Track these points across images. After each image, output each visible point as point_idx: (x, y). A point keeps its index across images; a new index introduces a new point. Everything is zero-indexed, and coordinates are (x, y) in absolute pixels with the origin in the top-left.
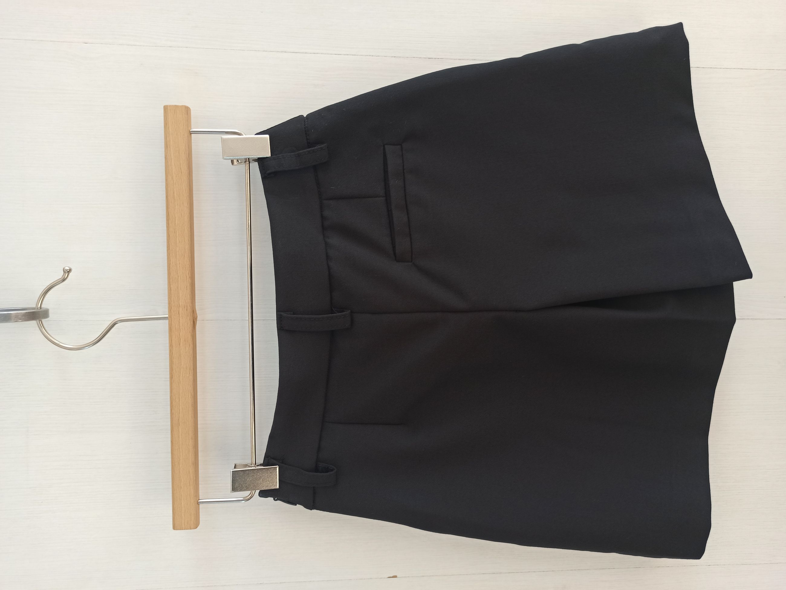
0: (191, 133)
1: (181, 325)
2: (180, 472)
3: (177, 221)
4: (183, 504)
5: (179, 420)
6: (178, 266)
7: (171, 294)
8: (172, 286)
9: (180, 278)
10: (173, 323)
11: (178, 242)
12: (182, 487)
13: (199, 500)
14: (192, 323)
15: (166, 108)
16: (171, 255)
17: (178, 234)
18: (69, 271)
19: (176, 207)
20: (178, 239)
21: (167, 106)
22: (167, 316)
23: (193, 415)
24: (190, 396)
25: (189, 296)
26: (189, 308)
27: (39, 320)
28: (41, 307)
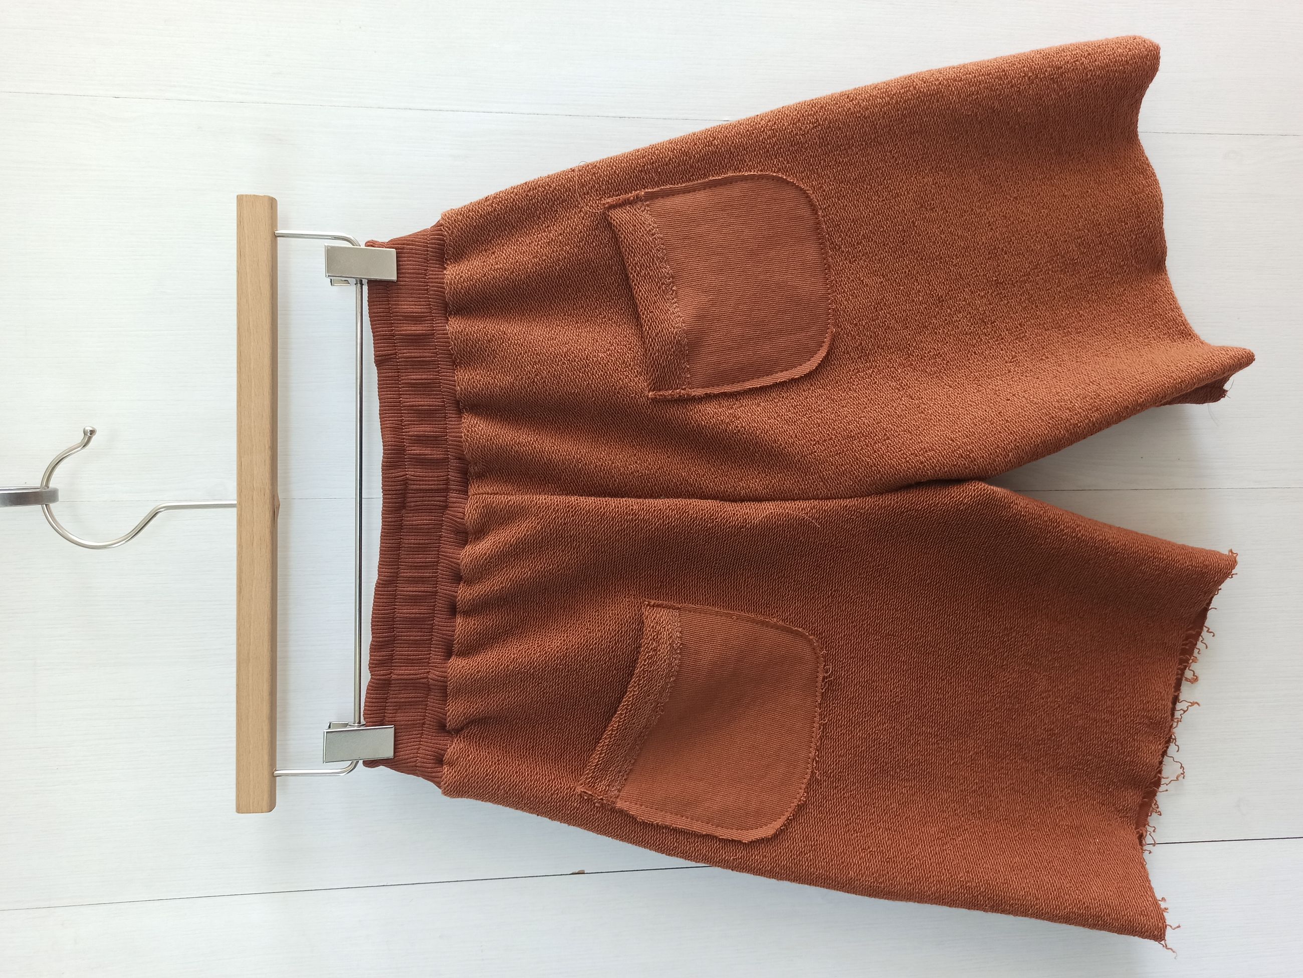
0: (276, 237)
1: (255, 516)
3: (252, 363)
4: (251, 775)
5: (248, 654)
6: (253, 431)
7: (241, 471)
8: (243, 459)
9: (255, 447)
10: (243, 513)
11: (253, 395)
13: (276, 770)
14: (271, 513)
15: (240, 198)
17: (253, 383)
18: (92, 432)
19: (252, 344)
20: (253, 391)
21: (242, 195)
22: (235, 502)
23: (270, 647)
24: (265, 621)
25: (267, 475)
26: (268, 492)
27: (46, 505)
28: (47, 486)
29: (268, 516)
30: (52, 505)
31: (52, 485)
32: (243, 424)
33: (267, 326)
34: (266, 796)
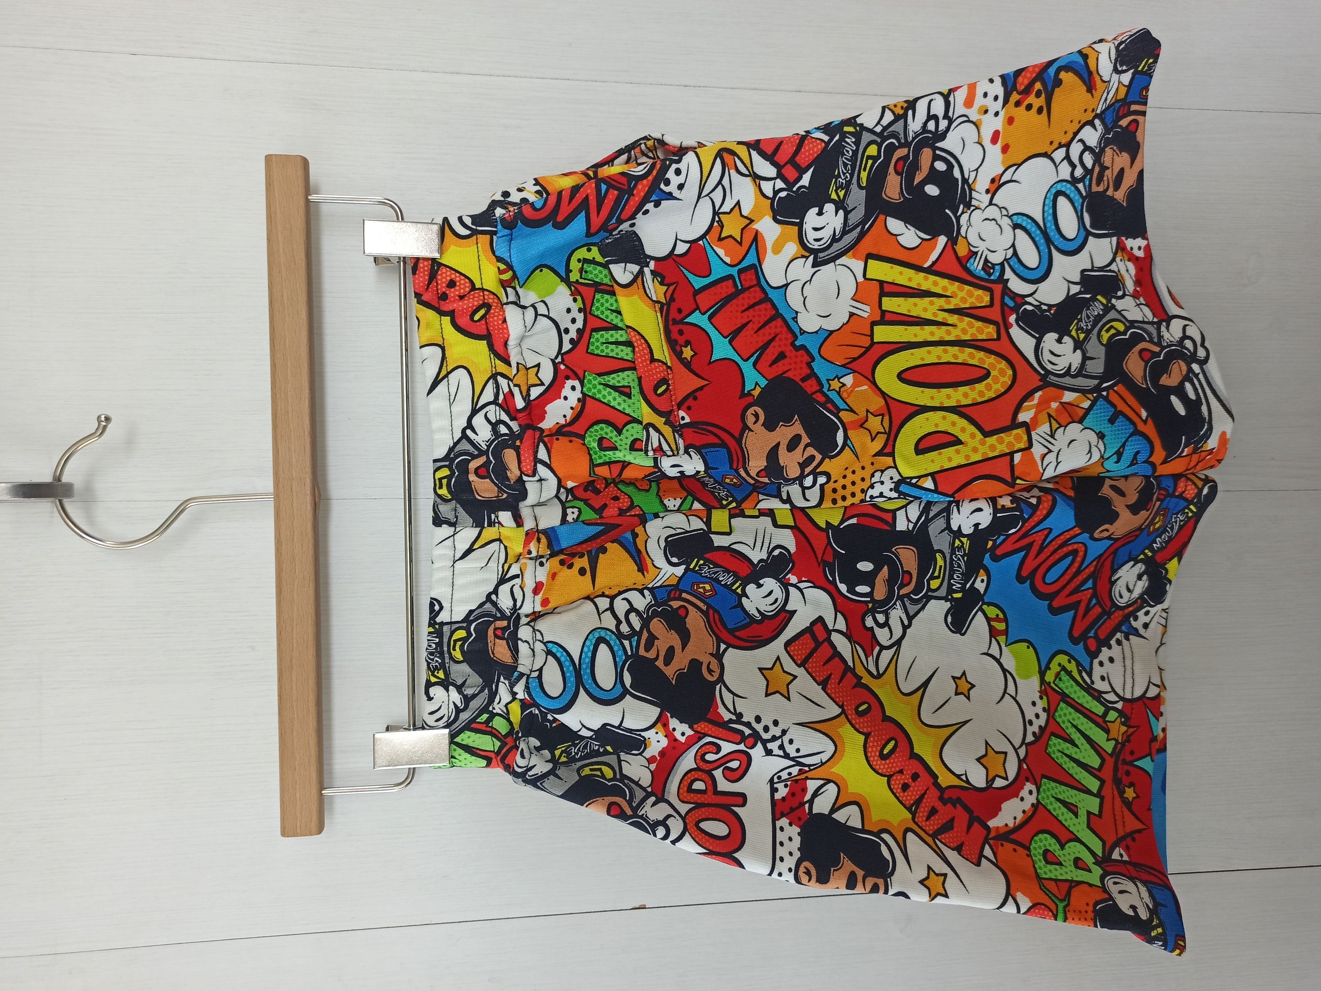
1: (295, 509)
2: (293, 744)
3: (287, 341)
4: (298, 796)
5: (290, 661)
6: (290, 415)
8: (279, 447)
9: (293, 433)
10: (281, 505)
12: (297, 768)
13: (324, 789)
15: (269, 159)
16: (278, 396)
17: (289, 363)
19: (287, 319)
20: (289, 371)
21: (271, 155)
22: (272, 491)
23: (315, 651)
24: (309, 623)
26: (308, 481)
27: (60, 500)
28: (59, 480)
29: (309, 507)
30: (66, 501)
31: (65, 479)
32: (279, 408)
33: (303, 298)
34: (315, 818)
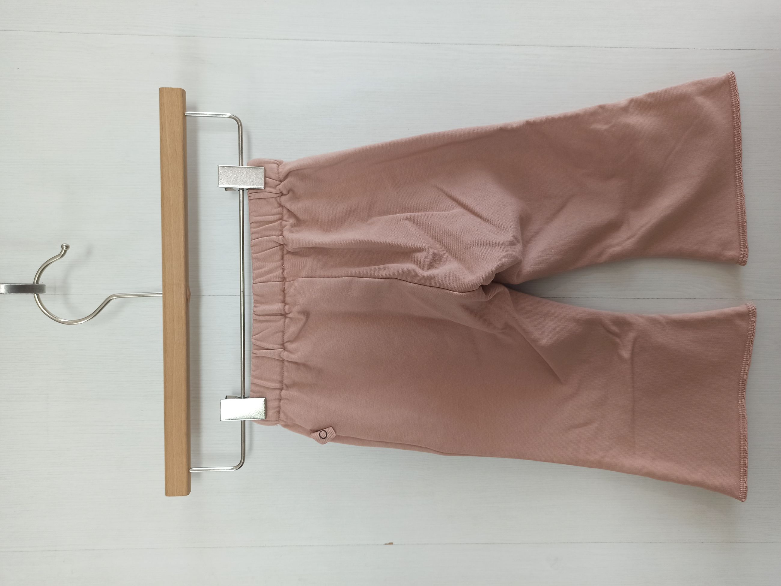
0: (186, 118)
1: (175, 302)
2: (172, 442)
3: (171, 201)
4: (175, 472)
5: (172, 392)
6: (172, 246)
7: (166, 272)
8: (166, 265)
9: (174, 256)
10: (167, 300)
11: (172, 222)
12: (175, 456)
14: (185, 300)
15: (161, 90)
18: (67, 248)
26: (183, 286)
27: (37, 295)
28: (38, 282)
29: (183, 301)
30: (41, 295)
31: (41, 282)
32: (166, 242)
33: (181, 175)
34: (185, 485)
